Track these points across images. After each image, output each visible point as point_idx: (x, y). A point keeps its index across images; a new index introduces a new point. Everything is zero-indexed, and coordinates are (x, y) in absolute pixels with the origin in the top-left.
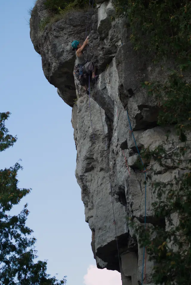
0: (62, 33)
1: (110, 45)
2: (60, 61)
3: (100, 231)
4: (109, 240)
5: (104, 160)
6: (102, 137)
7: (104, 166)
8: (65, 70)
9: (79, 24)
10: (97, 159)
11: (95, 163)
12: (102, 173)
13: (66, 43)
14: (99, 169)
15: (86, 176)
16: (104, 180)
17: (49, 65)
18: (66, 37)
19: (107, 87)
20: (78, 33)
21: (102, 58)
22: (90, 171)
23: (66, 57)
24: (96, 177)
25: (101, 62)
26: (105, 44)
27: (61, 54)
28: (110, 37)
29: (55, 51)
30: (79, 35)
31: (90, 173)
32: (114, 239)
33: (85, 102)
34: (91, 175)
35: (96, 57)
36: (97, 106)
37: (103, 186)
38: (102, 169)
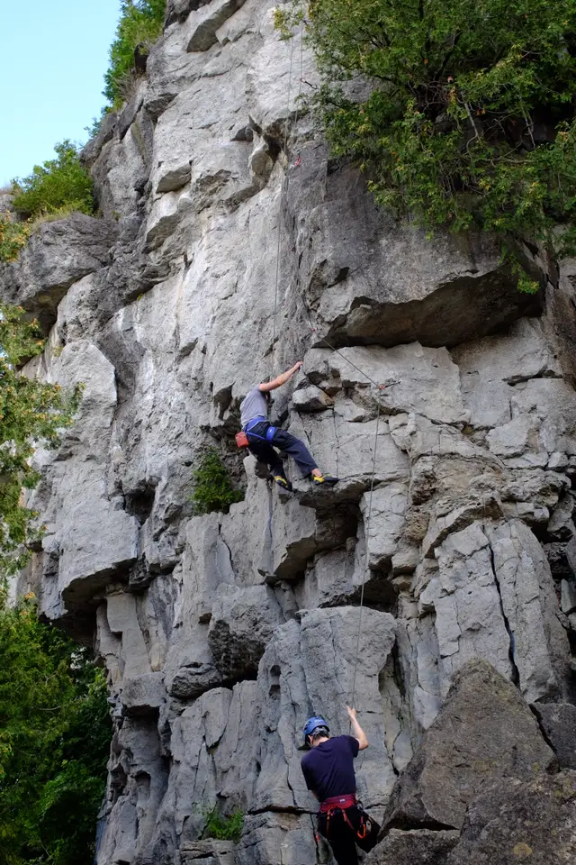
0: (59, 240)
1: (159, 263)
2: (44, 283)
3: (81, 552)
4: (100, 568)
5: (99, 442)
6: (105, 405)
7: (98, 452)
8: (46, 299)
9: (90, 231)
10: (86, 439)
11: (80, 447)
12: (90, 465)
13: (64, 256)
14: (84, 457)
15: (55, 467)
16: (92, 475)
17: (18, 288)
18: (65, 246)
19: (136, 328)
20: (86, 244)
21: (138, 281)
22: (65, 459)
23: (58, 277)
24: (74, 470)
25: (131, 289)
26: (149, 259)
27: (48, 272)
28: (164, 248)
29: (39, 264)
30: (87, 248)
31: (65, 463)
32: (110, 566)
33: (82, 349)
34: (66, 466)
35: (126, 279)
36: (103, 358)
37: (87, 484)
38: (90, 458)
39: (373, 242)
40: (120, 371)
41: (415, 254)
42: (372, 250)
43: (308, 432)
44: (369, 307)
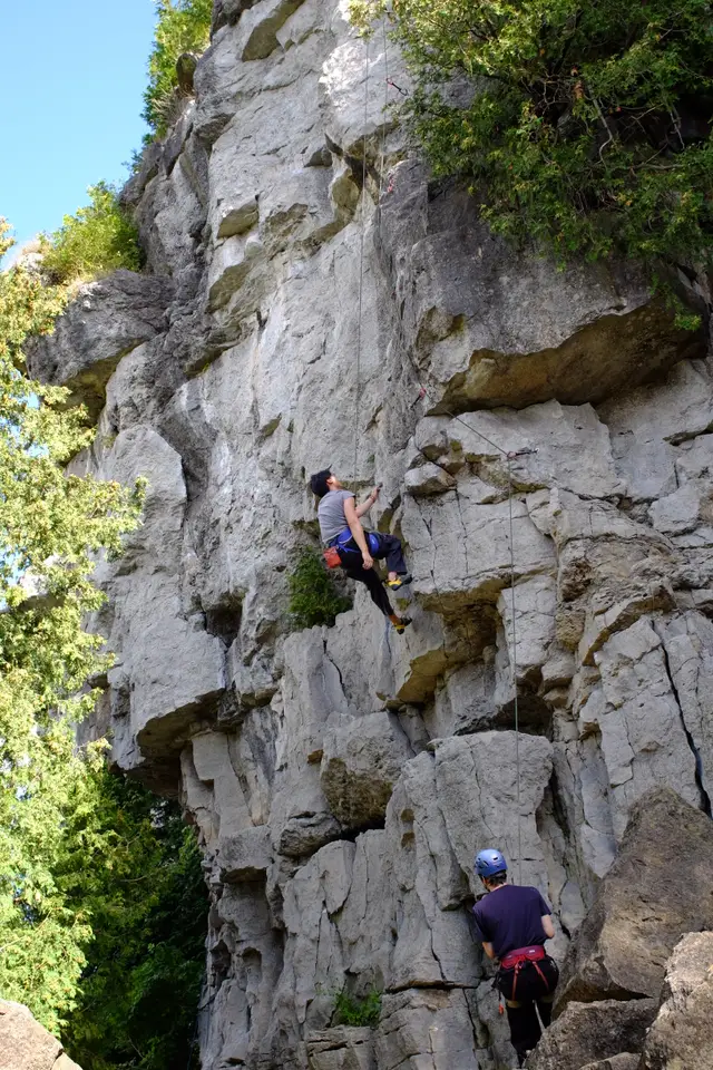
0: (102, 305)
1: (226, 324)
2: (87, 359)
3: (156, 686)
4: (180, 703)
5: (169, 549)
6: (172, 504)
7: (168, 562)
8: (90, 378)
9: (139, 291)
10: (153, 547)
11: (146, 557)
12: (159, 579)
13: (108, 323)
14: (152, 569)
15: (118, 584)
16: (162, 591)
17: (55, 367)
18: (109, 312)
19: (204, 405)
20: (135, 308)
21: (202, 348)
22: (129, 572)
23: (103, 351)
24: (141, 585)
25: (195, 358)
26: (214, 321)
27: (91, 345)
28: (232, 305)
29: (79, 336)
30: (136, 312)
31: (128, 578)
32: (193, 700)
33: (139, 437)
34: (130, 581)
35: (187, 346)
36: (166, 446)
37: (158, 602)
38: (159, 569)
39: (491, 281)
40: (188, 459)
41: (545, 291)
42: (492, 291)
43: (428, 521)
44: (492, 361)
